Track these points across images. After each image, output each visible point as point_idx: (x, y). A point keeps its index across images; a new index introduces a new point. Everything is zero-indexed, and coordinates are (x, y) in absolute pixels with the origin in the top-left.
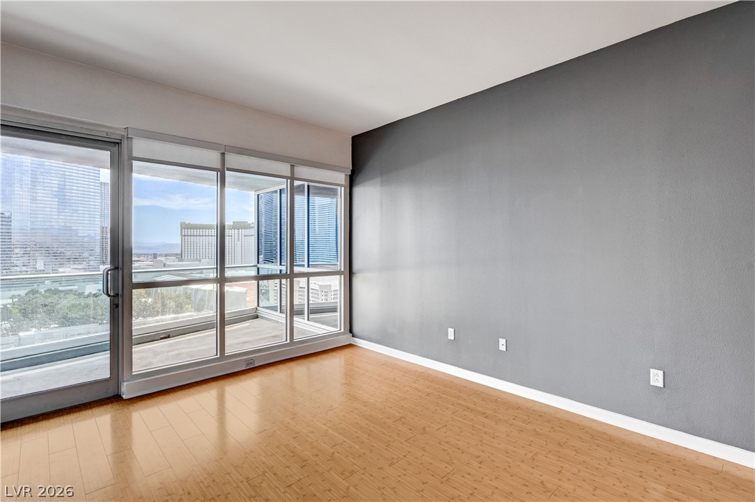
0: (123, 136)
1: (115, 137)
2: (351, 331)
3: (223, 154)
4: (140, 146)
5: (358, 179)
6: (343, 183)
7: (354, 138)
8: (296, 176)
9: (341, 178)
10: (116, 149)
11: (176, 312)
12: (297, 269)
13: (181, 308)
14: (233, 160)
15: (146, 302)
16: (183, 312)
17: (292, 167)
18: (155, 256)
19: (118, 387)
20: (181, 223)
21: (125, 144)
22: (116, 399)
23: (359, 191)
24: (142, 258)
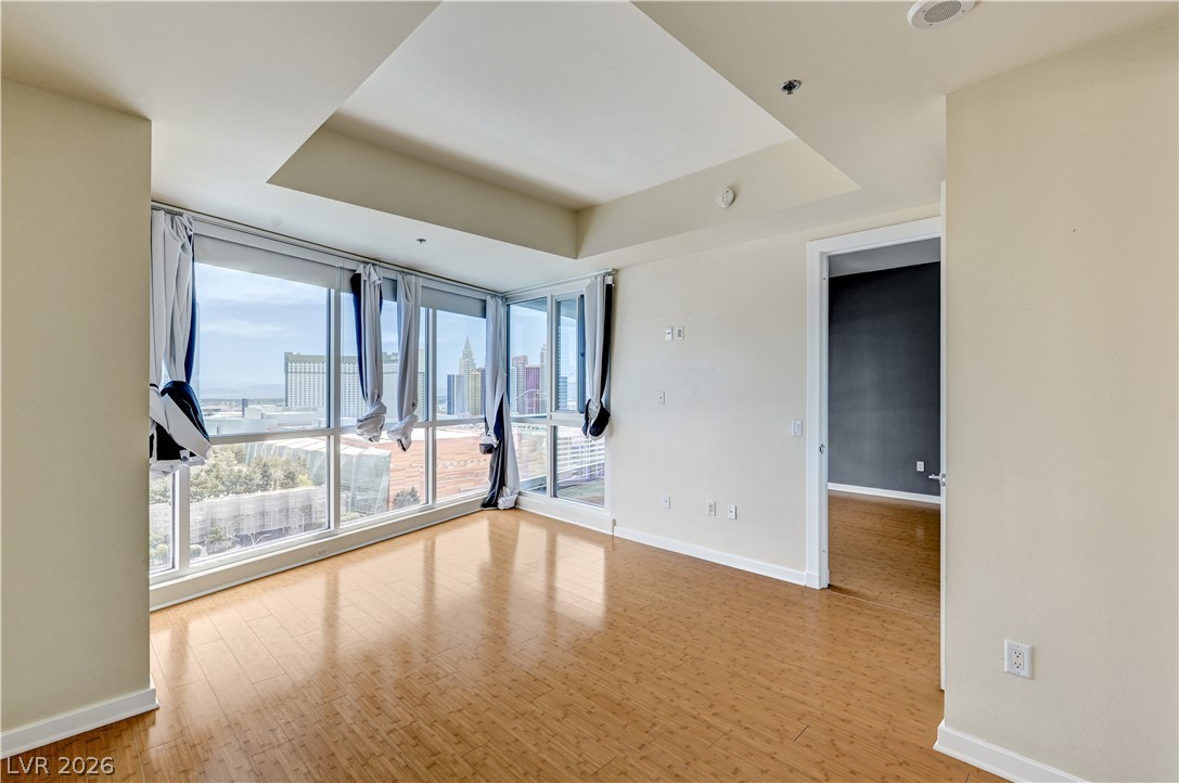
11: (283, 486)
13: (293, 479)
15: (240, 471)
16: (295, 485)
18: (245, 403)
20: (286, 354)
24: (222, 407)
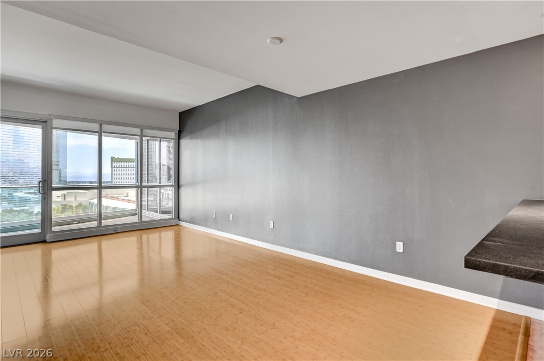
0: (48, 118)
1: (44, 119)
2: (178, 218)
3: (101, 125)
4: (56, 122)
5: (182, 135)
6: (174, 138)
7: (180, 113)
8: (144, 135)
9: (173, 135)
10: (44, 124)
12: (144, 184)
14: (106, 127)
17: (142, 130)
19: (45, 237)
21: (49, 122)
22: (44, 242)
23: (184, 142)
